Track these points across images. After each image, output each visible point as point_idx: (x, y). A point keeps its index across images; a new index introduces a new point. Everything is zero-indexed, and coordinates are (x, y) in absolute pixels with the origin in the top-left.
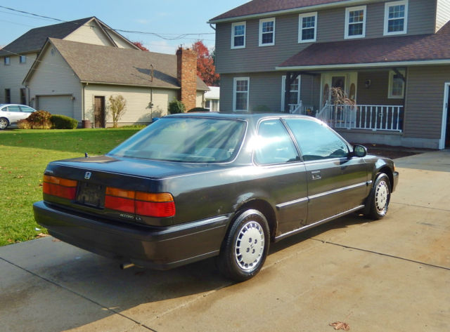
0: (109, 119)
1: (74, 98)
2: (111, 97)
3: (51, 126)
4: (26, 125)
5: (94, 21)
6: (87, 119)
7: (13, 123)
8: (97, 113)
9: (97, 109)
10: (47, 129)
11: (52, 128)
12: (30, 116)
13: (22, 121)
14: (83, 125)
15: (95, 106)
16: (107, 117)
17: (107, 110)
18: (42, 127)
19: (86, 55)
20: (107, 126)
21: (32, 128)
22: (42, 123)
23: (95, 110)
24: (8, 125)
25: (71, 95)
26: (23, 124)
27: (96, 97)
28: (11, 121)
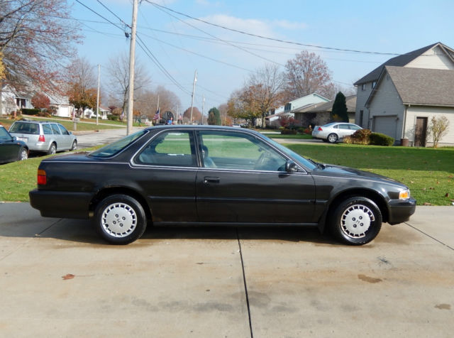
0: (430, 139)
1: (398, 119)
2: (434, 118)
3: (369, 142)
4: (348, 141)
5: (439, 46)
6: (407, 138)
7: (341, 138)
8: (418, 133)
9: (418, 129)
10: (365, 144)
11: (370, 144)
12: (355, 134)
13: (347, 137)
14: (402, 142)
15: (416, 126)
16: (428, 136)
17: (429, 130)
18: (361, 143)
19: (417, 79)
20: (428, 145)
21: (353, 143)
22: (361, 140)
23: (416, 130)
24: (337, 139)
25: (396, 116)
26: (346, 140)
27: (418, 118)
28: (339, 136)
